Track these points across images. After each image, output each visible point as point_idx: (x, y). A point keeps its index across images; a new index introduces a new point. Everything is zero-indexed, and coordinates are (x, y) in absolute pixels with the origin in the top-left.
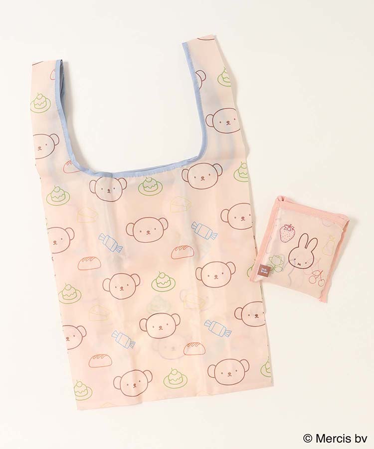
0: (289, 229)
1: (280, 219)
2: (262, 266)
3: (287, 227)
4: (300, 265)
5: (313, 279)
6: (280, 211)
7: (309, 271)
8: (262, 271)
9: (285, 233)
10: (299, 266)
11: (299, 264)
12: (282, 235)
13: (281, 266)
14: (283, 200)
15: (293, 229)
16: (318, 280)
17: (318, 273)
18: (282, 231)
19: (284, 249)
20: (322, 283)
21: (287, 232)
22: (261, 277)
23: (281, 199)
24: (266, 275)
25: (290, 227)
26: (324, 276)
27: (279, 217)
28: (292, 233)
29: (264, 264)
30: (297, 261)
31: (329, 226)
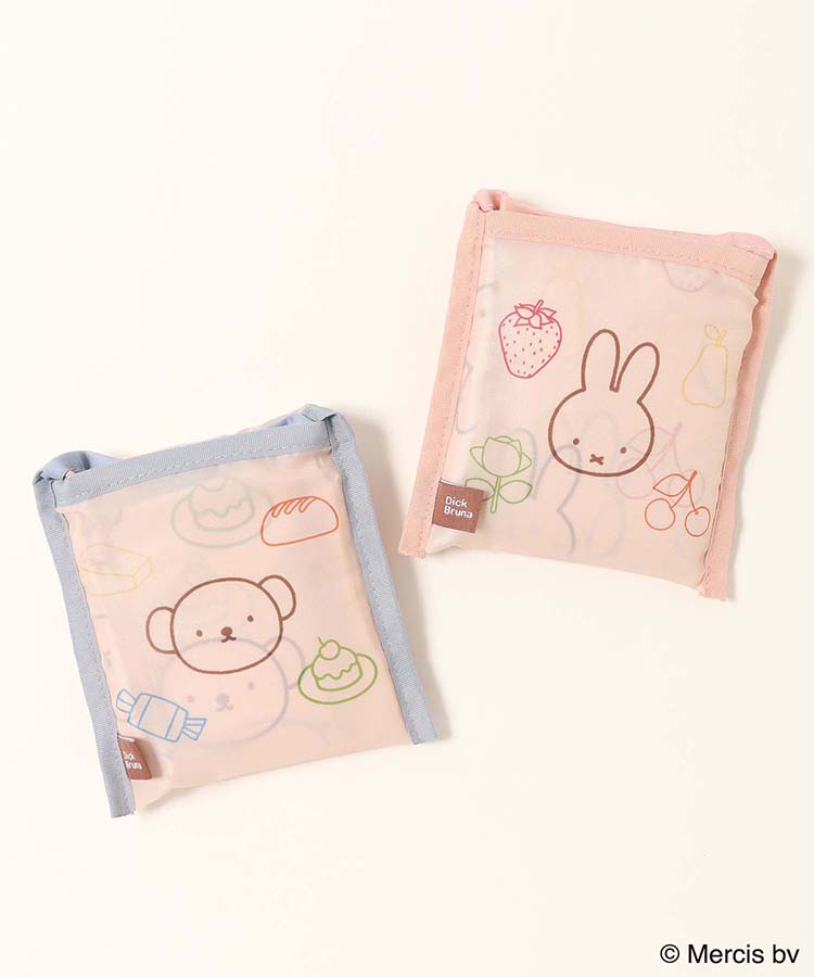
0: (535, 321)
1: (495, 286)
2: (446, 490)
3: (525, 313)
4: (599, 460)
5: (660, 515)
6: (489, 254)
7: (640, 481)
8: (448, 511)
9: (522, 340)
10: (595, 467)
11: (594, 459)
12: (510, 351)
13: (524, 476)
14: (497, 208)
15: (551, 319)
16: (681, 512)
17: (679, 484)
18: (509, 330)
19: (527, 406)
20: (699, 522)
21: (527, 334)
22: (449, 535)
23: (487, 206)
24: (470, 526)
25: (539, 313)
26: (705, 492)
27: (487, 278)
28: (549, 337)
29: (455, 477)
30: (586, 450)
31: (696, 290)
